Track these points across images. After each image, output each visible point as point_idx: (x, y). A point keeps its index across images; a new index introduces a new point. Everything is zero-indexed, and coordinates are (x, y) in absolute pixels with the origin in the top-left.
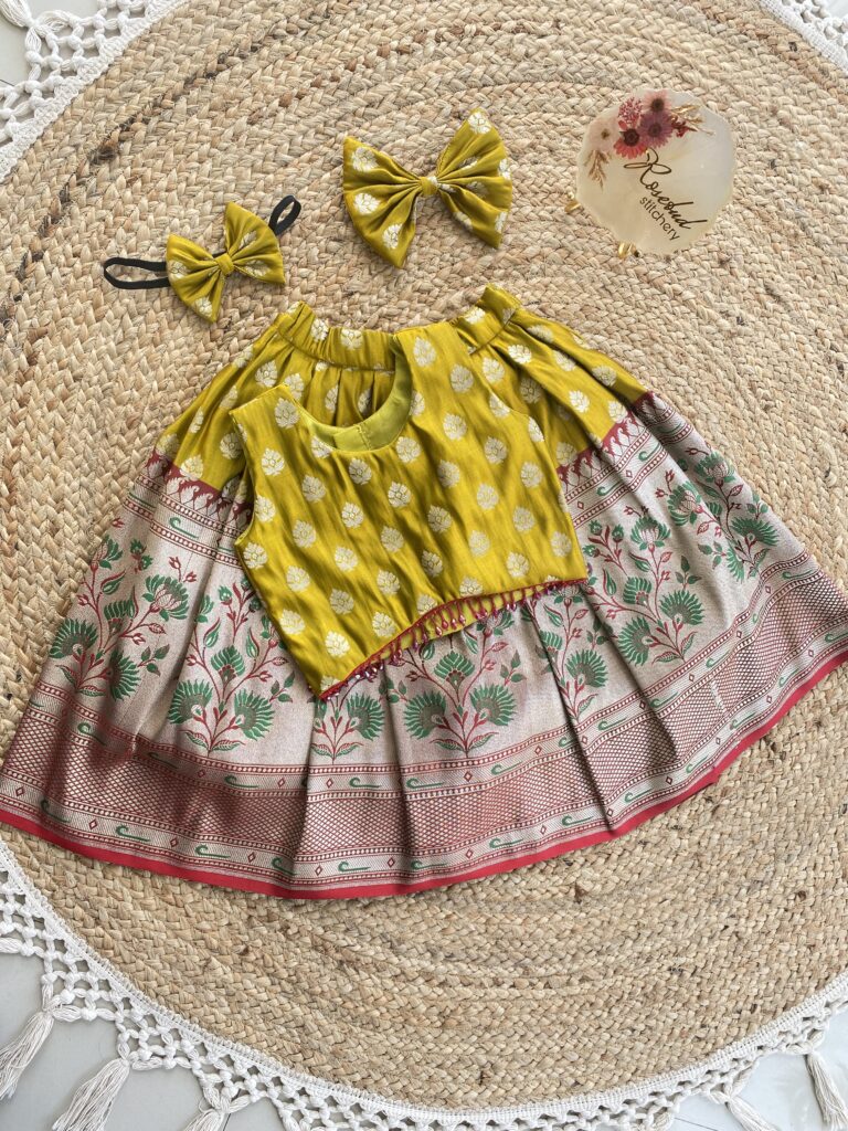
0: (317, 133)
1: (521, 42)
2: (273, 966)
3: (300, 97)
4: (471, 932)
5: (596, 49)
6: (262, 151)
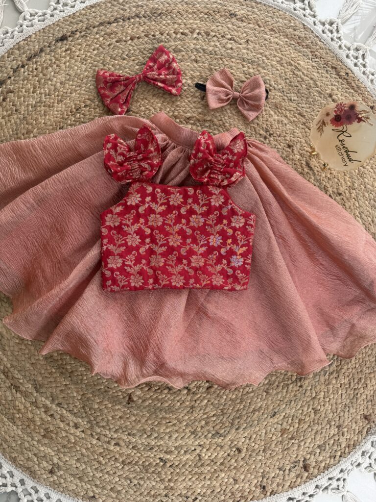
0: (140, 51)
1: (231, 44)
3: (138, 38)
4: (74, 397)
5: (261, 54)
6: (117, 52)
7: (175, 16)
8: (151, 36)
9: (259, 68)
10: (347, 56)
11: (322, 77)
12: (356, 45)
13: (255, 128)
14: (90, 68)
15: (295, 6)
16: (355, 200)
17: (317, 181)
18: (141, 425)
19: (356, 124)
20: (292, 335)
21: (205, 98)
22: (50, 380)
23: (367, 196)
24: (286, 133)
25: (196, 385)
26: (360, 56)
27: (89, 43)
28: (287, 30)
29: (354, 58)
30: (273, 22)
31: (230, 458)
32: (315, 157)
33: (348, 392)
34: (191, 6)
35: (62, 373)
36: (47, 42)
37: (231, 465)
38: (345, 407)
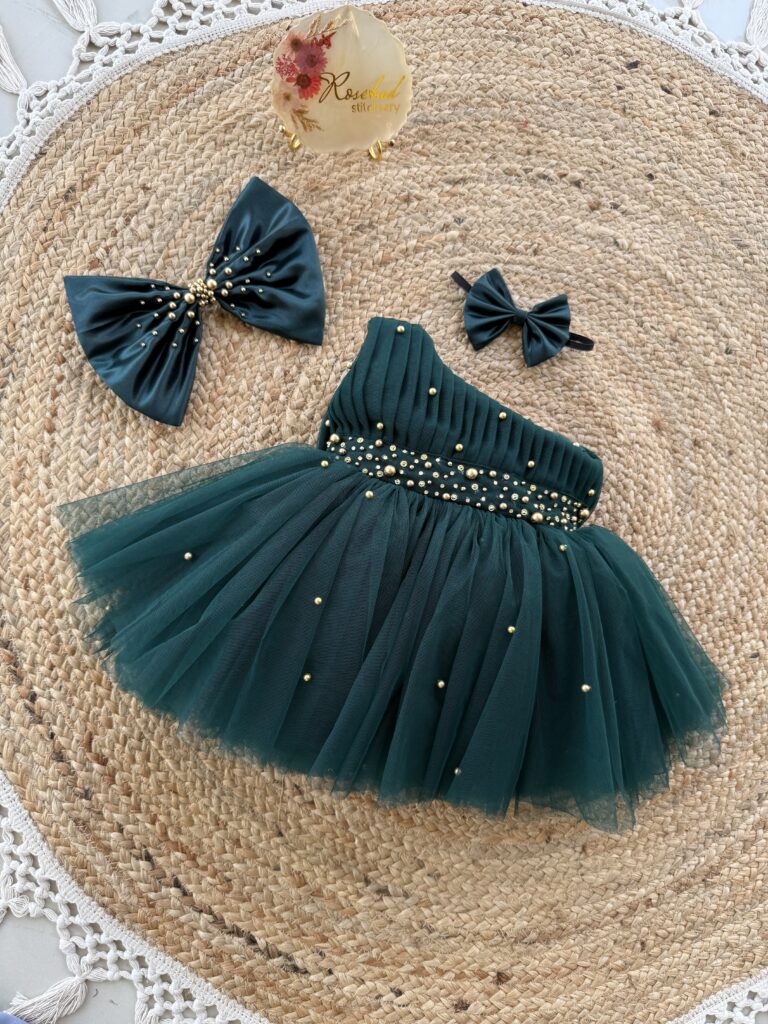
0: (90, 422)
1: (138, 223)
2: (669, 933)
3: (54, 414)
5: (186, 174)
6: (73, 473)
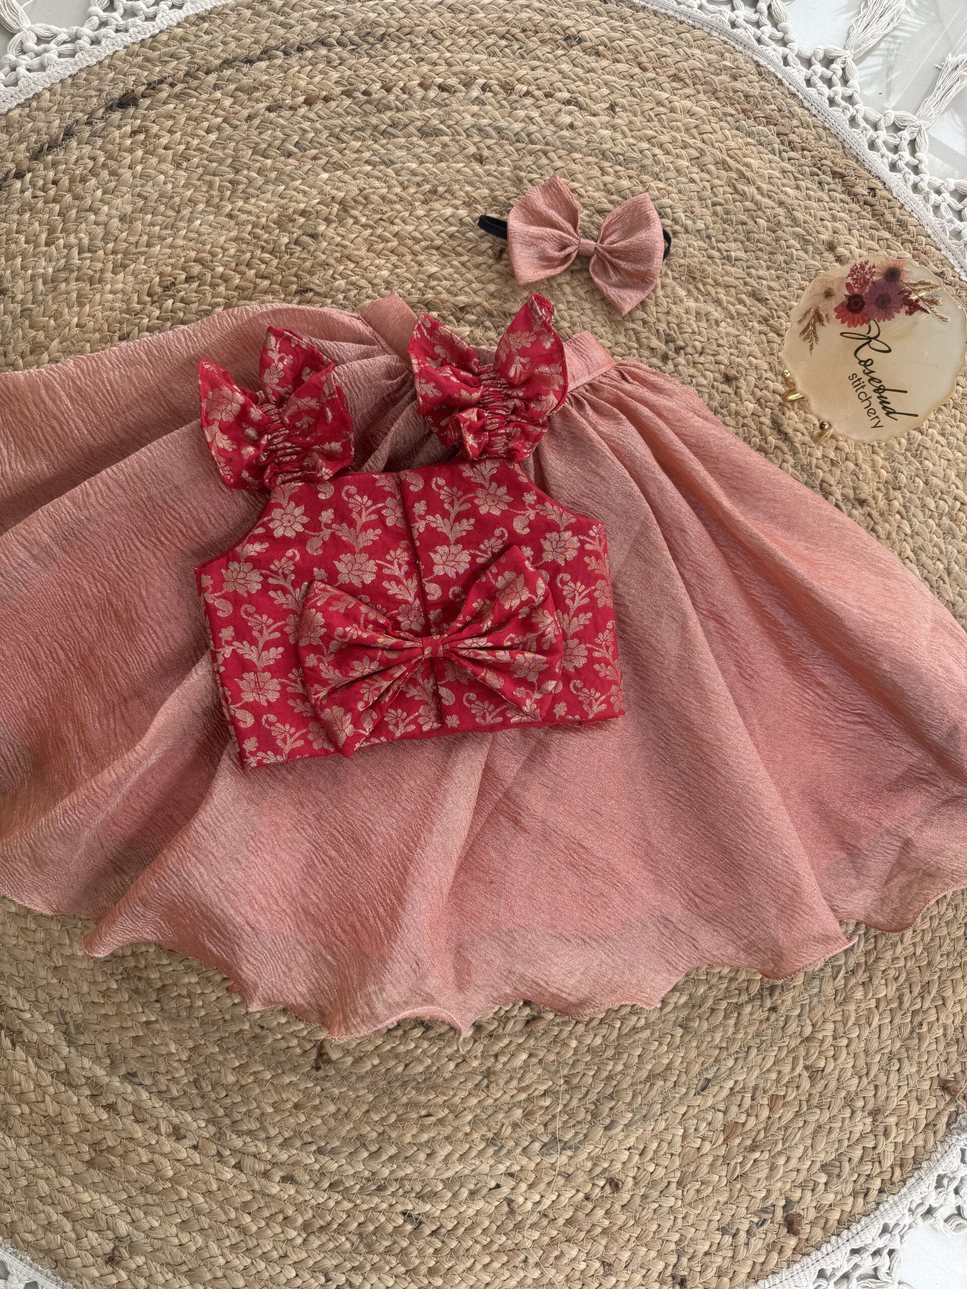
0: (330, 135)
1: (570, 113)
3: (326, 99)
5: (649, 140)
6: (270, 137)
7: (420, 41)
8: (358, 94)
9: (645, 177)
10: (872, 146)
11: (809, 198)
12: (892, 116)
13: (636, 333)
14: (199, 180)
15: (733, 15)
16: (902, 517)
17: (803, 469)
18: (352, 1125)
19: (901, 318)
20: (749, 875)
21: (505, 256)
22: (103, 1012)
23: (932, 506)
24: (719, 345)
25: (496, 1013)
26: (905, 145)
27: (196, 113)
28: (716, 79)
29: (890, 150)
30: (678, 58)
31: (591, 1206)
32: (796, 405)
33: (897, 1021)
34: (462, 16)
35: (136, 991)
36: (82, 111)
37: (593, 1225)
38: (890, 1059)
